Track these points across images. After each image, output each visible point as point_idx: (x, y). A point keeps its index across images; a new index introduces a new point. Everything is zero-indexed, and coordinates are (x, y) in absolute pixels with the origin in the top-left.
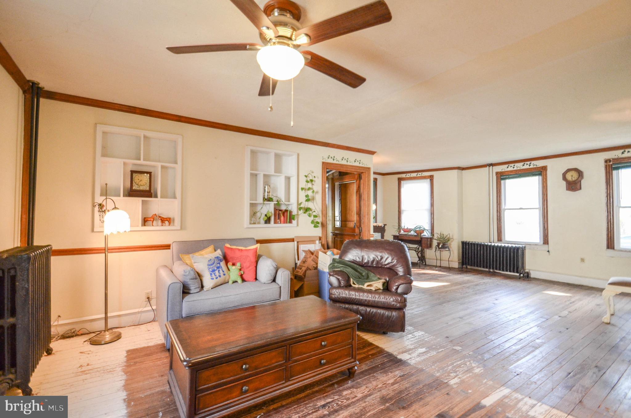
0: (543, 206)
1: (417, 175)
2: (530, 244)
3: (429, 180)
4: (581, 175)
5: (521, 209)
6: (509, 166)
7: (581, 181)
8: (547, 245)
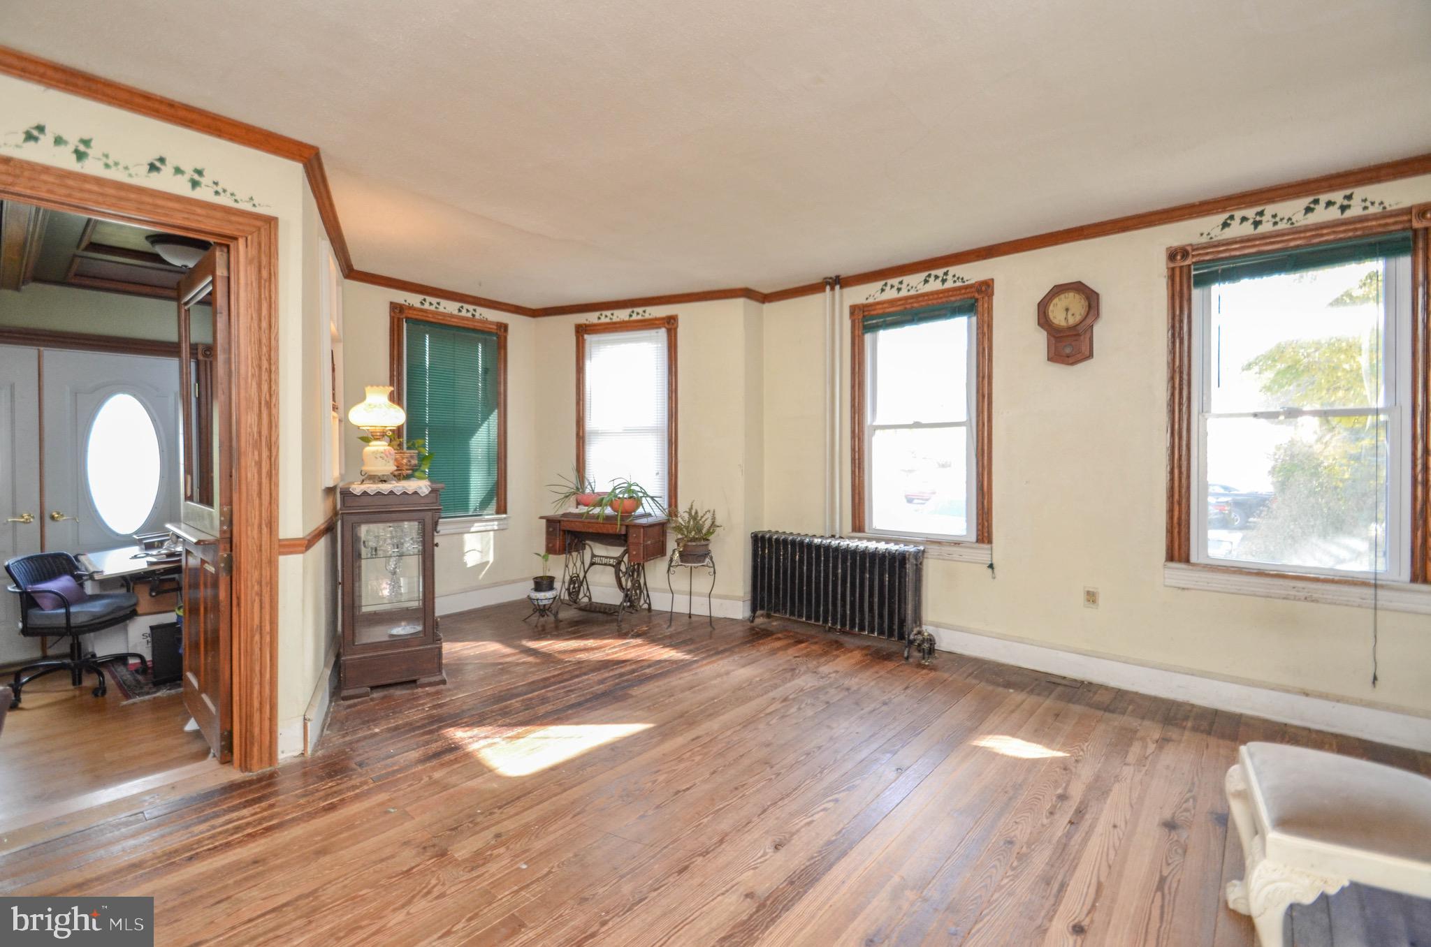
0: (978, 416)
1: (631, 316)
2: (938, 542)
3: (662, 333)
4: (1094, 304)
5: (917, 425)
6: (886, 284)
7: (1092, 327)
8: (989, 546)
